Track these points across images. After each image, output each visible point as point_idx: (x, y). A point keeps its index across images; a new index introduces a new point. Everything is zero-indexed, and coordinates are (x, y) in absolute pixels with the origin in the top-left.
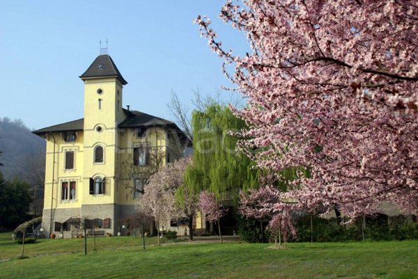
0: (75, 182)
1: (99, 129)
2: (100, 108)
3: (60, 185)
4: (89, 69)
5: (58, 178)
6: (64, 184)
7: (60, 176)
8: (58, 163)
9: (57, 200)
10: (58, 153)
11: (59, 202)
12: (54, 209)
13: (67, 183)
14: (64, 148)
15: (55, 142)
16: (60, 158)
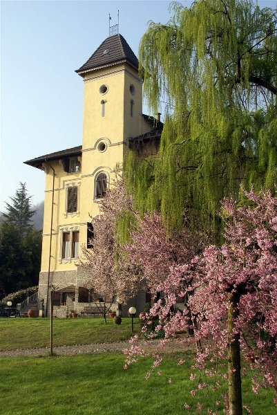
0: (78, 232)
1: (102, 147)
2: (103, 115)
3: (60, 236)
4: (90, 58)
5: (59, 227)
6: (65, 235)
7: (60, 224)
8: (58, 205)
9: (56, 258)
10: (58, 190)
11: (59, 262)
12: (53, 273)
13: (68, 233)
14: (66, 183)
15: (54, 175)
16: (61, 197)
